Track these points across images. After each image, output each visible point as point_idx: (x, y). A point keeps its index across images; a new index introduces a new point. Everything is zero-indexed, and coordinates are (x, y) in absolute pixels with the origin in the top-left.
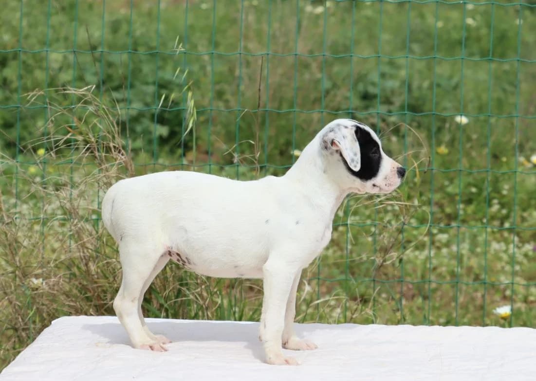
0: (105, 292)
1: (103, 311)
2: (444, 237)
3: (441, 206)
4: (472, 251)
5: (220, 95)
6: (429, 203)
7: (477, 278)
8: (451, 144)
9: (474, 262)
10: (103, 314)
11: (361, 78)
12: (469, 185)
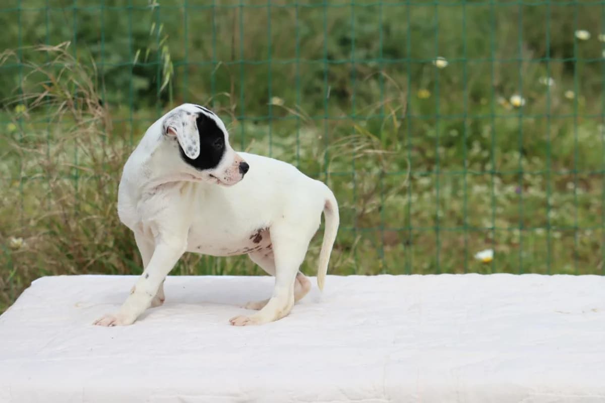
0: (85, 249)
1: (85, 269)
2: (425, 182)
3: (422, 151)
4: (454, 195)
5: (198, 44)
6: (409, 147)
7: (460, 222)
8: (430, 87)
9: (456, 206)
10: (85, 273)
11: (339, 23)
12: (450, 128)
